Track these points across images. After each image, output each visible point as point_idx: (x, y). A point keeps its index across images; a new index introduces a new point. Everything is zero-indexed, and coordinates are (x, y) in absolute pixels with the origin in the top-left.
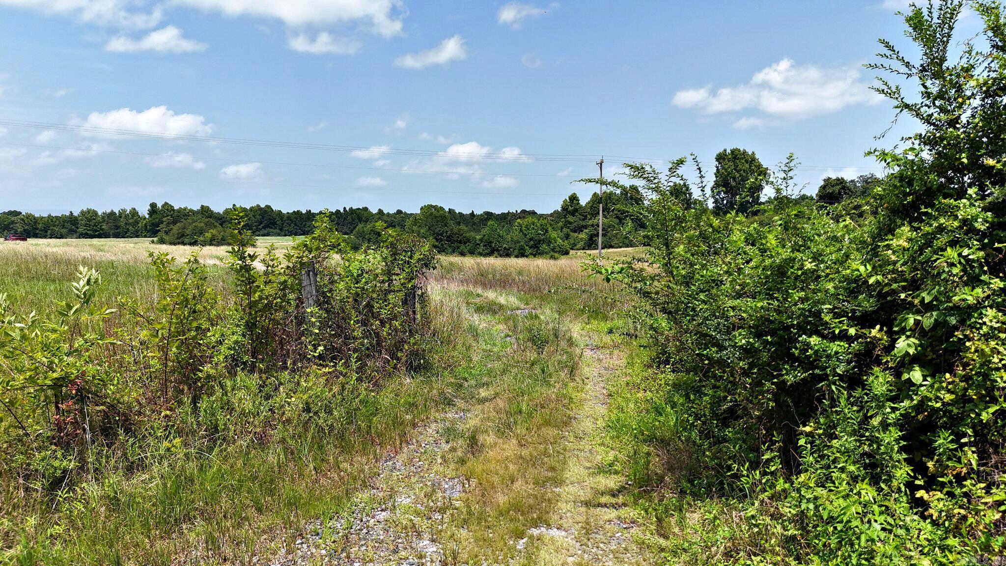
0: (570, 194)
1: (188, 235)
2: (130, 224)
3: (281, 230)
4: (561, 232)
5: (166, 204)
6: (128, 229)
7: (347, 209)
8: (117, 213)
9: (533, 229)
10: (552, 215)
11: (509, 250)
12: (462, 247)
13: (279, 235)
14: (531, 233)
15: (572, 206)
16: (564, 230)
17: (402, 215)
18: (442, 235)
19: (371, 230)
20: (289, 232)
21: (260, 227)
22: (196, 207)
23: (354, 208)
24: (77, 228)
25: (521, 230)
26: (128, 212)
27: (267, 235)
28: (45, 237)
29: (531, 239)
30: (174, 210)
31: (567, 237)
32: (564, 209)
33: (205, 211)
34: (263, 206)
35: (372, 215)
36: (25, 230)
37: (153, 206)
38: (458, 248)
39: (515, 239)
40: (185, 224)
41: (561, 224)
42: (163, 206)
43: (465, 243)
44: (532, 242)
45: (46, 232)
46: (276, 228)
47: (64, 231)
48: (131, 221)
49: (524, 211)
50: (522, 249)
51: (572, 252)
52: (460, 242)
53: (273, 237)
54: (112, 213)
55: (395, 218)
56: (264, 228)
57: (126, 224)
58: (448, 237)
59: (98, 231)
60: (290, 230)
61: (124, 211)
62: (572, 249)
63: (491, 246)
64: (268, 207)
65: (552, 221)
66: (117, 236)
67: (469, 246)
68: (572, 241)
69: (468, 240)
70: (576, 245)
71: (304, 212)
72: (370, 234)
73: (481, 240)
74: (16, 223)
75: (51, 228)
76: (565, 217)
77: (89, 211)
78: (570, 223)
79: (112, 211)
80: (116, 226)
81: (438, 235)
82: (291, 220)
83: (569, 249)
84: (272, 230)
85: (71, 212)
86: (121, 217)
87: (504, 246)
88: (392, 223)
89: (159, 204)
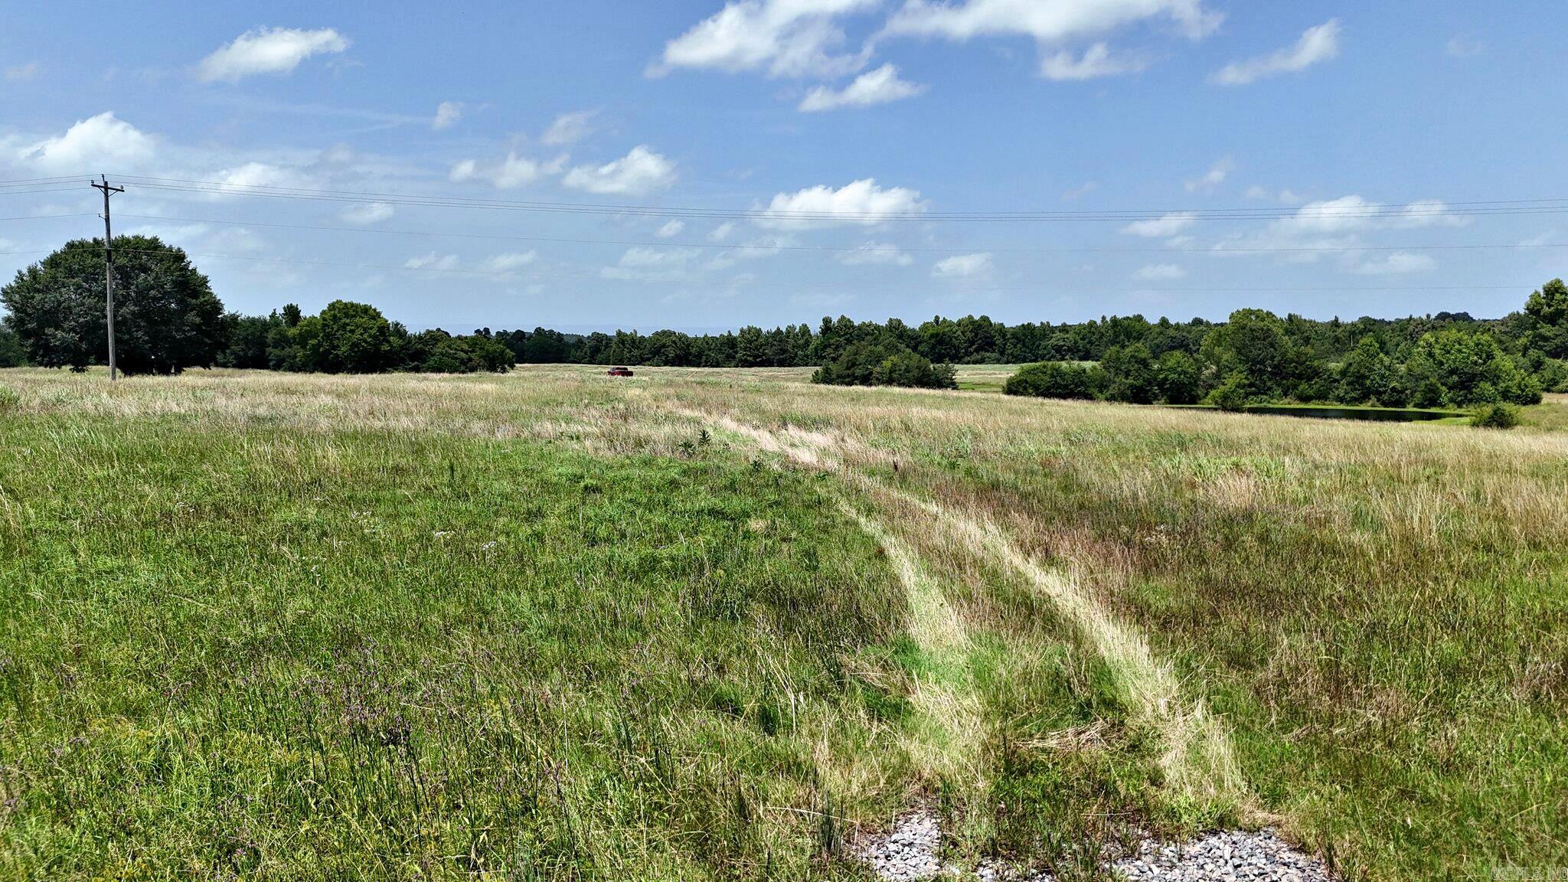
0: (1547, 280)
1: (860, 364)
2: (799, 347)
3: (1002, 353)
4: (1524, 355)
5: (843, 318)
6: (796, 353)
7: (1108, 319)
8: (784, 330)
9: (1460, 351)
10: (1503, 322)
11: (1402, 392)
12: (1303, 386)
13: (998, 361)
14: (1452, 360)
15: (1549, 306)
16: (1530, 352)
17: (1201, 327)
18: (1262, 362)
19: (1133, 356)
20: (1013, 357)
21: (972, 349)
22: (883, 322)
23: (1120, 316)
24: (737, 353)
25: (1430, 355)
26: (797, 330)
27: (982, 361)
28: (698, 365)
29: (1452, 372)
30: (853, 326)
31: (1537, 366)
32: (1534, 310)
33: (896, 328)
34: (977, 318)
35: (1150, 328)
36: (676, 355)
37: (827, 321)
38: (1295, 387)
39: (1418, 371)
40: (858, 347)
41: (1523, 341)
42: (839, 322)
43: (1310, 379)
44: (1455, 378)
45: (701, 358)
46: (994, 351)
47: (721, 357)
48: (800, 342)
49: (1443, 316)
50: (1431, 391)
51: (1547, 398)
52: (1300, 377)
53: (989, 366)
54: (779, 331)
55: (1189, 332)
56: (977, 351)
57: (794, 346)
58: (1275, 367)
59: (760, 356)
60: (1015, 354)
61: (793, 328)
62: (1548, 390)
63: (1362, 385)
64: (985, 319)
65: (1506, 333)
66: (782, 364)
67: (1317, 384)
68: (1548, 374)
69: (1316, 373)
70: (1556, 383)
71: (1038, 324)
72: (1129, 362)
73: (1344, 373)
74: (668, 347)
75: (706, 352)
76: (1534, 327)
77: (750, 329)
78: (1546, 339)
79: (779, 328)
80: (781, 350)
81: (1255, 362)
82: (1017, 338)
83: (1538, 392)
84: (988, 354)
85: (729, 332)
86: (788, 337)
87: (1394, 384)
88: (1183, 341)
89: (835, 320)
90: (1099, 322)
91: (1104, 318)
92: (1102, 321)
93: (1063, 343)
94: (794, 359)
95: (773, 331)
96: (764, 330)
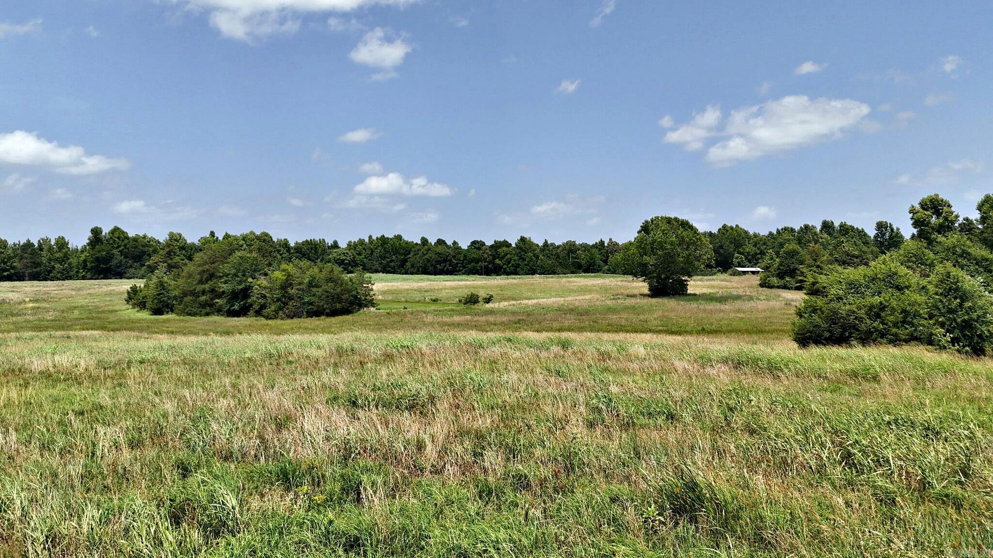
2: (56, 260)
5: (116, 229)
6: (53, 267)
8: (36, 244)
26: (52, 243)
30: (127, 238)
35: (416, 245)
37: (96, 231)
42: (112, 232)
48: (57, 255)
54: (29, 245)
57: (50, 259)
61: (46, 241)
79: (29, 241)
80: (34, 263)
86: (41, 250)
88: (447, 256)
89: (106, 230)
90: (367, 240)
91: (370, 237)
92: (369, 240)
93: (344, 258)
94: (50, 272)
95: (22, 243)
96: (10, 242)
